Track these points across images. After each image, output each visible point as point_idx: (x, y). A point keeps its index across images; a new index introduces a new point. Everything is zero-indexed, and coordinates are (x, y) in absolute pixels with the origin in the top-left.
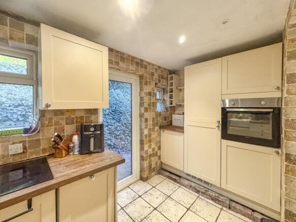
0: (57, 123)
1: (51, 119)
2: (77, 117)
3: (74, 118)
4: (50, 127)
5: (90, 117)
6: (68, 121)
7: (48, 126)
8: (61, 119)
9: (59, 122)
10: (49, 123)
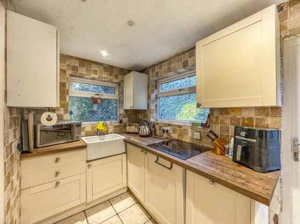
0: (222, 122)
1: (217, 117)
2: (243, 118)
3: (239, 118)
4: (217, 125)
5: (264, 120)
6: (233, 121)
7: (215, 123)
8: (226, 118)
9: (224, 122)
10: (216, 121)
